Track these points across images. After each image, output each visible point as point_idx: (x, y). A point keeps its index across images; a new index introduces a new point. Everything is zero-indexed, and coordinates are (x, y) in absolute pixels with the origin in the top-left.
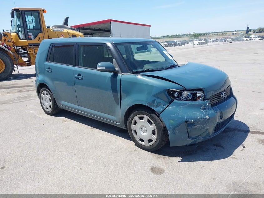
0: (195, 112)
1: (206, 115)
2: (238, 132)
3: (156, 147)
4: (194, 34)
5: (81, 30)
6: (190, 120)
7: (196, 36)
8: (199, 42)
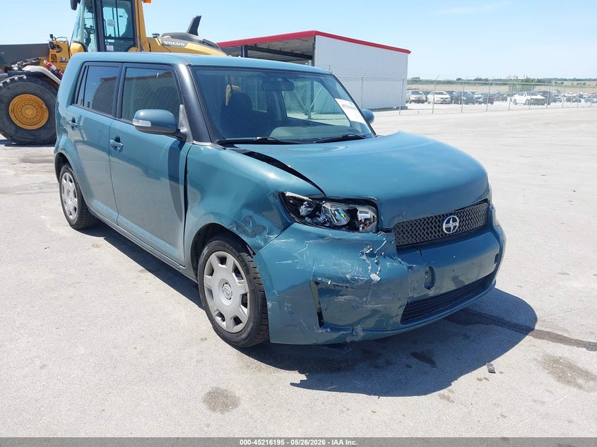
0: (343, 261)
1: (374, 271)
2: (500, 329)
3: (247, 338)
4: (522, 81)
5: (249, 52)
6: (324, 280)
7: (527, 84)
8: (529, 97)
